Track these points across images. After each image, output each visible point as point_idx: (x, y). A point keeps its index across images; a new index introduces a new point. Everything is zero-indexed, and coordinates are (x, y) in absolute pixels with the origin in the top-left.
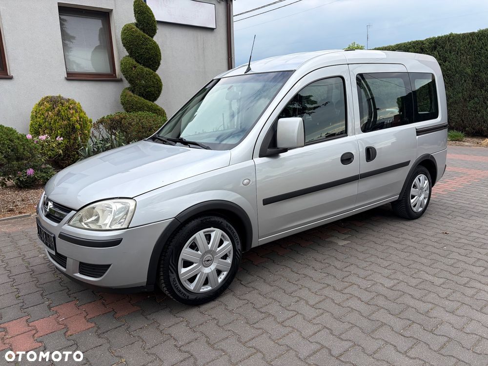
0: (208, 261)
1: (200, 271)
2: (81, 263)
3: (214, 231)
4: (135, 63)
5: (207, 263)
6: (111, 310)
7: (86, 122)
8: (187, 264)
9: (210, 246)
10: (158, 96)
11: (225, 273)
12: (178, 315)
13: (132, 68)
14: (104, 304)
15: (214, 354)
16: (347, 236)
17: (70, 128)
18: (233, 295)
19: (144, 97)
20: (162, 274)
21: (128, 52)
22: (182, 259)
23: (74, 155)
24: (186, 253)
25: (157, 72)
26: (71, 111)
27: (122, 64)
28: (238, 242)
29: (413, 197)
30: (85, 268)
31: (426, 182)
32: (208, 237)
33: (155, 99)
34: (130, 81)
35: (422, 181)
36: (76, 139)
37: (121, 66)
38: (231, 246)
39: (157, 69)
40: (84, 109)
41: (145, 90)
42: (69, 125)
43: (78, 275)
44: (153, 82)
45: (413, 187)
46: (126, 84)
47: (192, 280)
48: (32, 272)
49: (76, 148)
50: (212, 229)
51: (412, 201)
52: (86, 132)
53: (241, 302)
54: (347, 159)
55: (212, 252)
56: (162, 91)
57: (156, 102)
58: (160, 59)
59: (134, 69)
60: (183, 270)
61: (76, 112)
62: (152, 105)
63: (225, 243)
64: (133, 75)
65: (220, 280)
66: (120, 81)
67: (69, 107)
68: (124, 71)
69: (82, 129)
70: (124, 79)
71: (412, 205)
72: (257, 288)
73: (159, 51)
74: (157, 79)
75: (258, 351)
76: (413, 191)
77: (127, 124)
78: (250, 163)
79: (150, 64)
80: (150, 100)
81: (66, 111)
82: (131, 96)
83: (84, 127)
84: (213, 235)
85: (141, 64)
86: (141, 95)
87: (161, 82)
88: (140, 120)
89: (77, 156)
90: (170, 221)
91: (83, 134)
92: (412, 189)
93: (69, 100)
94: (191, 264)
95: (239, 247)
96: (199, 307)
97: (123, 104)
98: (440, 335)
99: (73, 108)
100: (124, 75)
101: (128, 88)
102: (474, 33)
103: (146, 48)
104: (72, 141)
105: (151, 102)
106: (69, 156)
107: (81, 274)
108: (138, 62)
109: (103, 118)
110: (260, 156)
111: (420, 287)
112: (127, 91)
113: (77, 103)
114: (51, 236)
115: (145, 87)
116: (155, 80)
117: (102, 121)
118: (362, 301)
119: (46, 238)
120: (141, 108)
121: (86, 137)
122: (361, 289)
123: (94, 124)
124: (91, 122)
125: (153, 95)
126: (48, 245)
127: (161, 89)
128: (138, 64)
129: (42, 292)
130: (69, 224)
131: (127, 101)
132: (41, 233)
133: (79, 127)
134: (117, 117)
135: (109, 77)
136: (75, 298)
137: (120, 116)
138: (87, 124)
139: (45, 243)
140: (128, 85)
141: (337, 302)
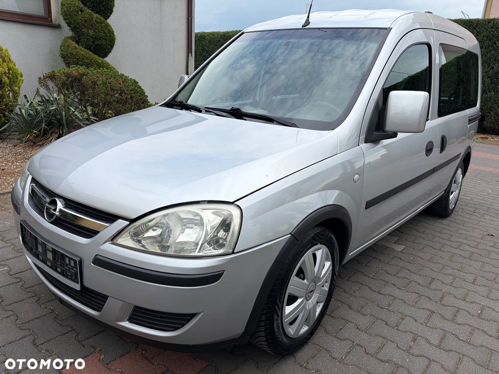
0: (311, 292)
1: (304, 307)
2: (136, 307)
3: (319, 249)
4: (81, 5)
7: (16, 76)
8: (291, 299)
9: (316, 268)
10: (109, 52)
11: (322, 305)
13: (77, 12)
19: (91, 51)
20: (264, 319)
22: (289, 293)
24: (293, 284)
25: (109, 21)
27: (63, 5)
28: (337, 262)
29: (452, 193)
30: (140, 315)
31: (461, 176)
33: (105, 55)
34: (74, 29)
37: (62, 8)
38: (331, 268)
39: (108, 17)
40: (12, 58)
41: (93, 42)
43: (126, 324)
44: (105, 33)
46: (67, 32)
47: (292, 323)
49: (3, 109)
50: (319, 246)
51: (451, 197)
52: (16, 88)
54: (429, 150)
56: (115, 46)
57: (106, 59)
58: (114, 6)
59: (80, 13)
61: (4, 61)
62: (100, 61)
63: (327, 265)
64: (79, 21)
65: (317, 314)
66: (58, 27)
68: (67, 15)
69: (11, 85)
70: (63, 24)
74: (109, 30)
76: (453, 187)
78: (356, 151)
79: (101, 10)
80: (100, 56)
82: (76, 48)
83: (14, 82)
84: (319, 254)
85: (89, 8)
86: (89, 48)
87: (114, 35)
89: (3, 119)
90: (286, 240)
91: (13, 91)
92: (453, 184)
94: (295, 299)
95: (337, 267)
96: (294, 356)
97: (63, 57)
100: (65, 19)
101: (71, 38)
105: (102, 59)
107: (131, 322)
108: (86, 5)
109: (54, 71)
110: (366, 141)
112: (70, 41)
113: (4, 48)
114: (70, 259)
115: (95, 38)
116: (107, 31)
117: (52, 77)
118: (491, 336)
119: (54, 258)
120: (89, 64)
121: (16, 95)
122: (473, 316)
123: (40, 79)
124: (22, 76)
125: (104, 49)
126: (59, 270)
127: (114, 44)
128: (85, 8)
129: (32, 338)
130: (115, 241)
131: (70, 53)
132: (37, 248)
133: (8, 81)
134: (74, 72)
135: (43, 21)
136: (94, 347)
137: (78, 72)
138: (17, 78)
139: (51, 267)
140: (70, 34)
141: (463, 338)
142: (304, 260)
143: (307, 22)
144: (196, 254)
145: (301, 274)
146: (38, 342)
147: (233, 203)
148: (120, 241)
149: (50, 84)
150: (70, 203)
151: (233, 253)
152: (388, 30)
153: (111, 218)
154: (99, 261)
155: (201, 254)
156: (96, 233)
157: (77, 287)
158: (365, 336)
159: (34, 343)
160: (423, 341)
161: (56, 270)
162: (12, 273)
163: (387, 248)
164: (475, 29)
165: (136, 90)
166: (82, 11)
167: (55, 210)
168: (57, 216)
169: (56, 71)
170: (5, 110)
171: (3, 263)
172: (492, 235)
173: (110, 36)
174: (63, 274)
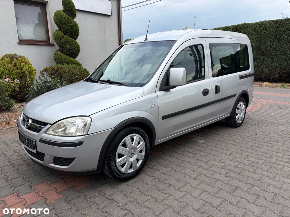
0: (132, 154)
1: (128, 160)
2: (55, 157)
3: (135, 136)
4: (63, 34)
5: (131, 155)
6: (72, 186)
7: (32, 71)
8: (120, 156)
9: (133, 144)
10: (77, 55)
11: (141, 161)
12: (115, 187)
13: (61, 38)
14: (66, 183)
15: (143, 210)
16: (203, 138)
17: (22, 74)
18: (146, 174)
19: (69, 56)
20: (106, 163)
21: (59, 28)
22: (118, 153)
23: (25, 91)
24: (120, 149)
25: (77, 40)
26: (23, 64)
27: (54, 35)
28: (148, 142)
29: (237, 114)
30: (57, 160)
31: (244, 106)
32: (132, 140)
33: (76, 57)
34: (60, 46)
35: (242, 105)
36: (26, 81)
38: (144, 144)
39: (77, 38)
40: (31, 62)
41: (69, 51)
42: (22, 72)
43: (52, 165)
44: (74, 46)
45: (237, 109)
46: (57, 47)
47: (123, 166)
48: (13, 165)
49: (26, 87)
50: (134, 134)
51: (237, 117)
52: (33, 76)
53: (151, 178)
54: (205, 93)
55: (134, 148)
56: (80, 52)
57: (76, 59)
58: (79, 33)
59: (62, 38)
60: (118, 160)
61: (26, 64)
62: (73, 60)
63: (141, 143)
64: (62, 42)
65: (138, 165)
66: (53, 45)
67: (21, 61)
68: (56, 39)
69: (30, 75)
70: (55, 44)
71: (237, 119)
72: (159, 169)
73: (78, 27)
75: (169, 207)
76: (237, 111)
77: (62, 72)
78: (154, 95)
79: (73, 36)
80: (73, 58)
81: (19, 64)
82: (61, 55)
83: (31, 74)
84: (135, 138)
85: (66, 35)
86: (67, 54)
87: (79, 47)
88: (71, 69)
89: (26, 91)
90: (112, 130)
91: (30, 78)
92: (237, 110)
93: (21, 56)
94: (123, 156)
95: (149, 145)
96: (127, 182)
97: (55, 60)
98: (270, 192)
99: (24, 61)
100: (56, 42)
101: (59, 50)
102: (257, 23)
103: (70, 26)
104: (23, 82)
106: (21, 92)
107: (54, 164)
108: (65, 34)
109: (47, 68)
110: (160, 90)
111: (252, 165)
112: (58, 52)
113: (26, 58)
114: (33, 141)
115: (70, 49)
116: (76, 46)
117: (46, 70)
118: (222, 175)
119: (28, 142)
120: (67, 62)
121: (32, 80)
122: (219, 167)
123: (41, 72)
124: (35, 71)
125: (75, 54)
126: (30, 146)
127: (79, 51)
128: (65, 35)
129: (23, 177)
130: (46, 133)
131: (58, 58)
132: (23, 139)
133: (28, 73)
134: (55, 67)
135: (46, 43)
136: (46, 180)
137: (57, 67)
138: (33, 72)
139: (27, 146)
140: (59, 48)
141: (207, 176)
142: (125, 140)
143: (146, 39)
144: (73, 135)
145: (125, 145)
146: (25, 178)
147: (88, 116)
148: (48, 132)
149: (45, 73)
150: (34, 121)
151: (87, 134)
152: (175, 41)
153: (45, 124)
154: (42, 141)
155: (75, 135)
156: (40, 130)
157: (35, 151)
158: (162, 175)
159: (23, 178)
160: (188, 177)
161: (29, 147)
162: (19, 155)
163: (195, 141)
164: (280, 25)
165: (85, 74)
166: (63, 37)
167: (28, 124)
168: (29, 126)
169: (48, 67)
170: (27, 87)
171: (17, 152)
172: (257, 135)
173: (77, 47)
174: (31, 148)
